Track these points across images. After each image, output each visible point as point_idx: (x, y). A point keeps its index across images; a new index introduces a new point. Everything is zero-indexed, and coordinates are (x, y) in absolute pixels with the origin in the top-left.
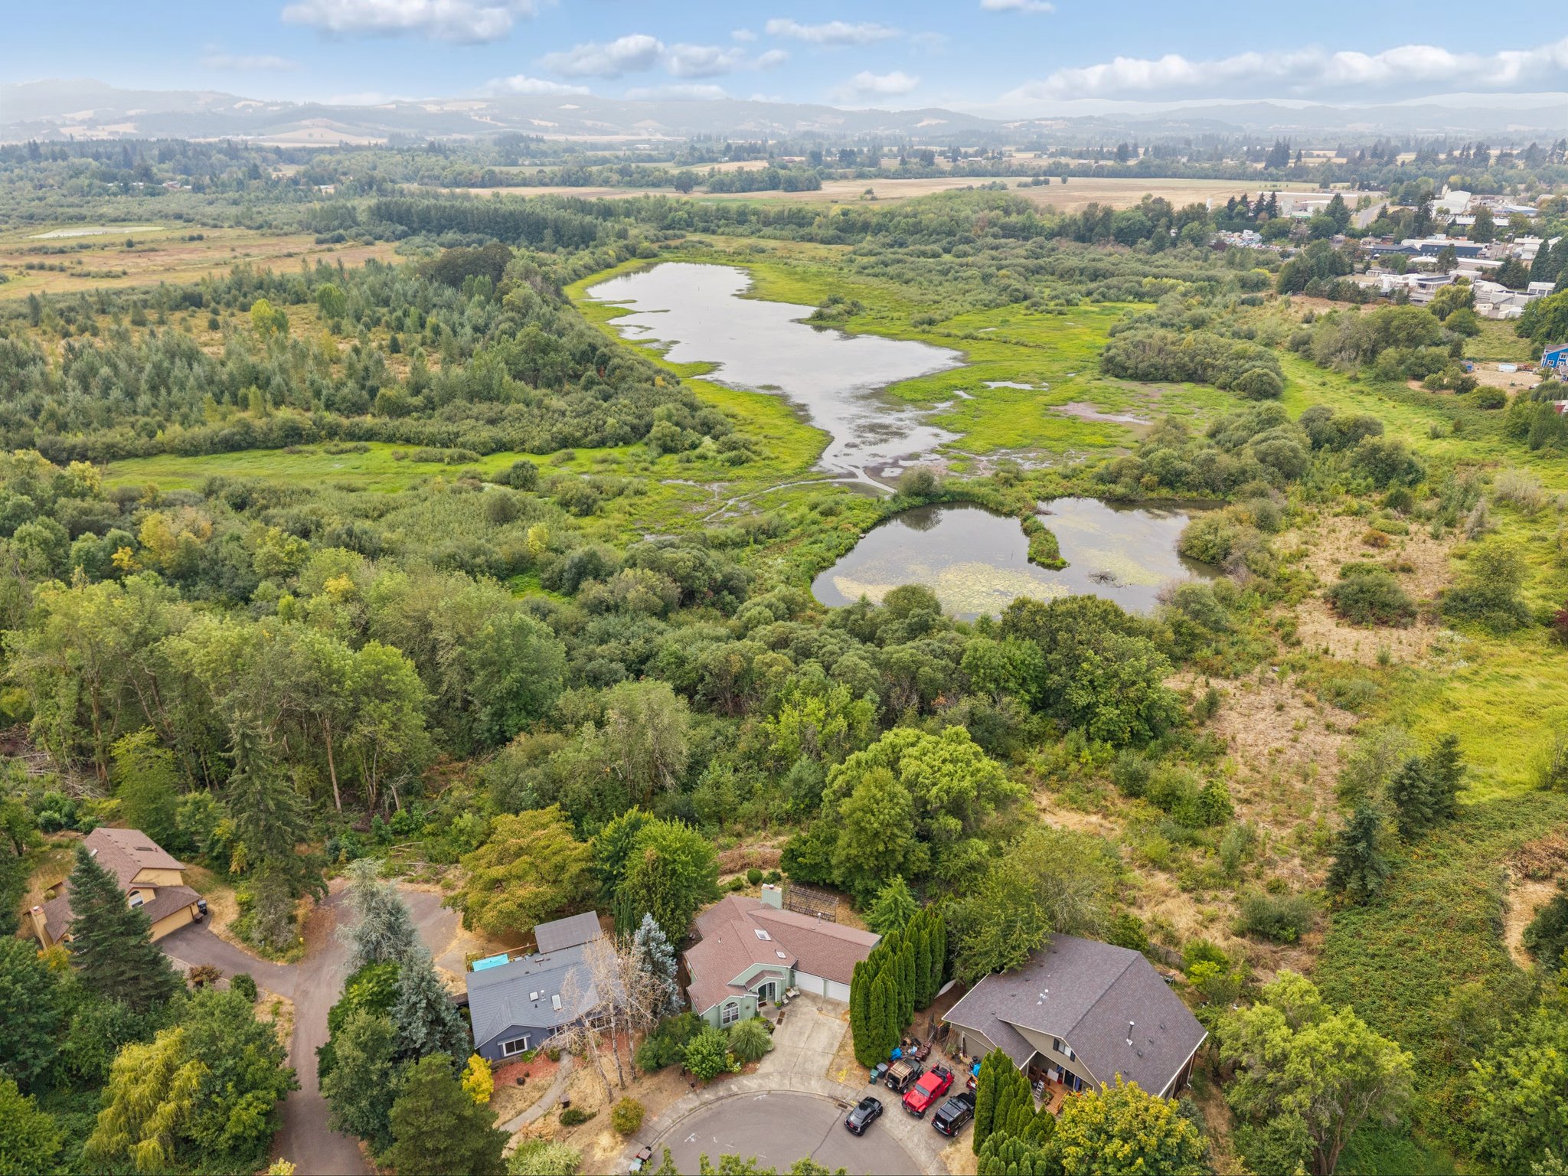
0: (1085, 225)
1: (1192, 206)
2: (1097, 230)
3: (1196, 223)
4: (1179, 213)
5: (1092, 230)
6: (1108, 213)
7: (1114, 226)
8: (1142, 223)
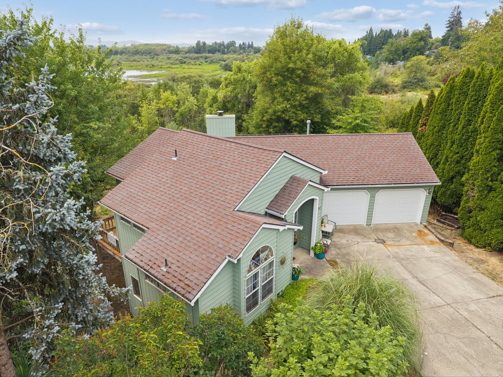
0: (197, 48)
1: (230, 42)
2: (201, 49)
3: (233, 47)
5: (200, 50)
6: (204, 44)
7: (207, 49)
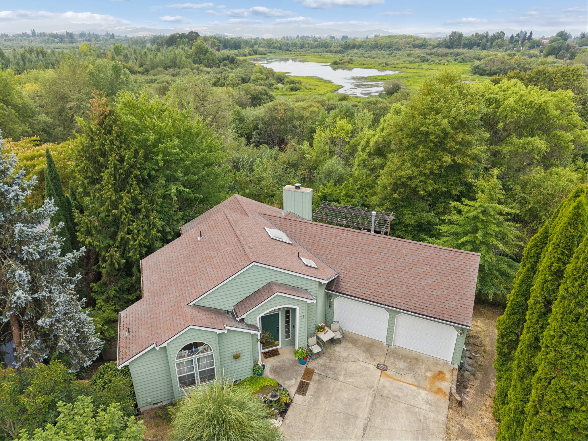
0: (450, 42)
1: (497, 33)
2: (455, 43)
3: (500, 40)
4: (492, 36)
6: (461, 35)
7: (462, 43)
8: (475, 41)
